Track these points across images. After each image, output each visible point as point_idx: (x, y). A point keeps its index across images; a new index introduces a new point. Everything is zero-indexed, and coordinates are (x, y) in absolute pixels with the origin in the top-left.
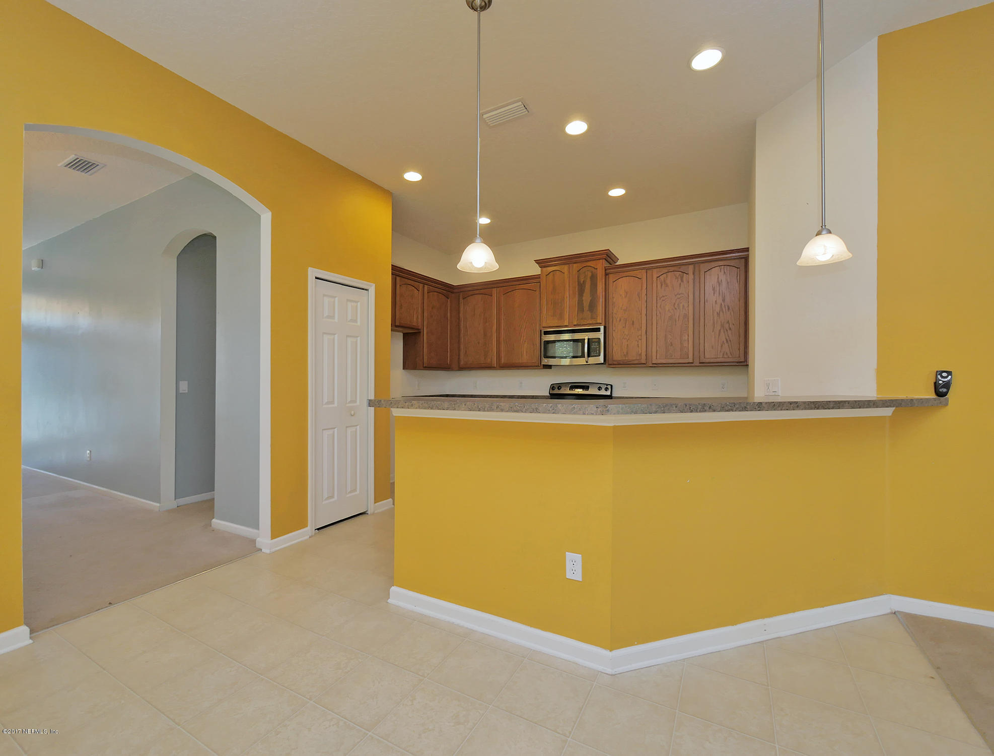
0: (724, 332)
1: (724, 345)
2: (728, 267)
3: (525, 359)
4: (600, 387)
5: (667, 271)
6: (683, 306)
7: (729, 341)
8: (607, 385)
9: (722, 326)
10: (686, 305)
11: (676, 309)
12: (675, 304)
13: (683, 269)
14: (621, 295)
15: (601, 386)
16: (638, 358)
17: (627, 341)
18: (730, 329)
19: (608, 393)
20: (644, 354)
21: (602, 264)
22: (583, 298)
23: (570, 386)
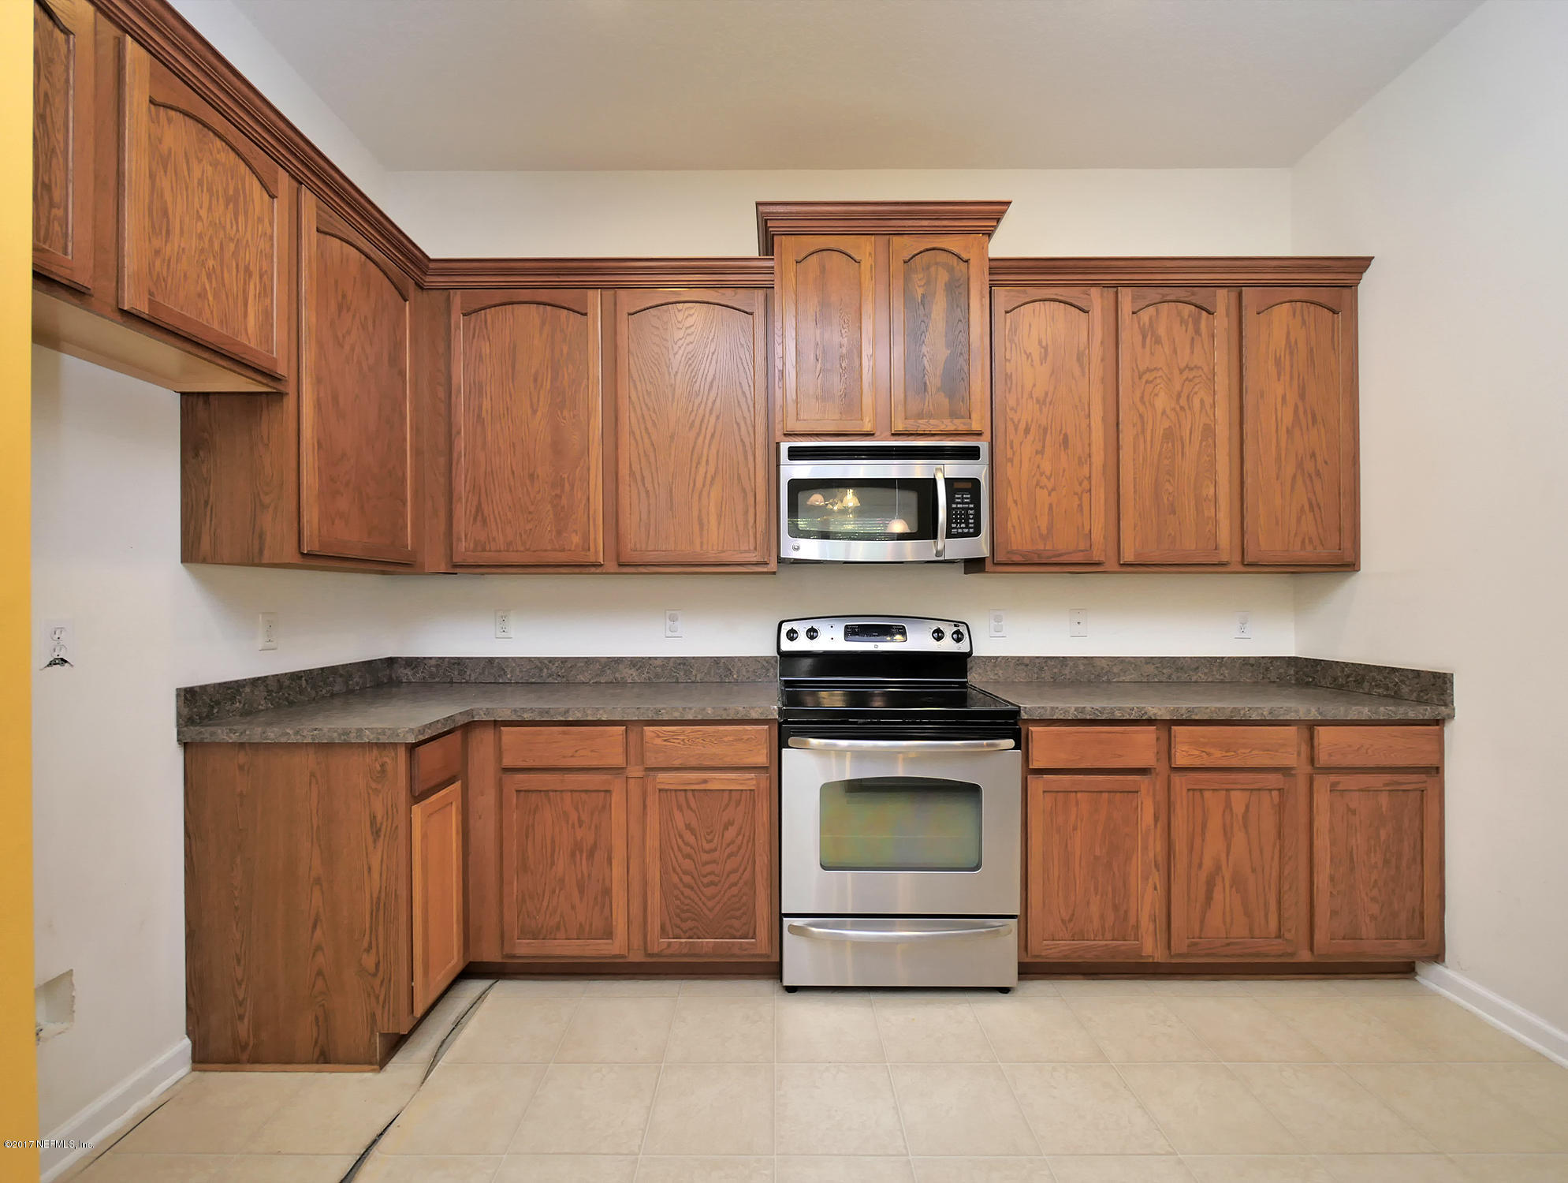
0: (1304, 481)
1: (1304, 517)
2: (1312, 307)
3: (714, 542)
4: (938, 631)
5: (1158, 298)
6: (1202, 401)
7: (1316, 509)
8: (957, 623)
9: (1300, 465)
10: (1208, 401)
11: (1182, 408)
12: (1179, 396)
13: (1200, 296)
14: (1029, 355)
15: (942, 626)
16: (1082, 546)
17: (1049, 495)
18: (1318, 474)
19: (963, 647)
20: (1098, 535)
21: (984, 249)
22: (924, 349)
23: (846, 627)
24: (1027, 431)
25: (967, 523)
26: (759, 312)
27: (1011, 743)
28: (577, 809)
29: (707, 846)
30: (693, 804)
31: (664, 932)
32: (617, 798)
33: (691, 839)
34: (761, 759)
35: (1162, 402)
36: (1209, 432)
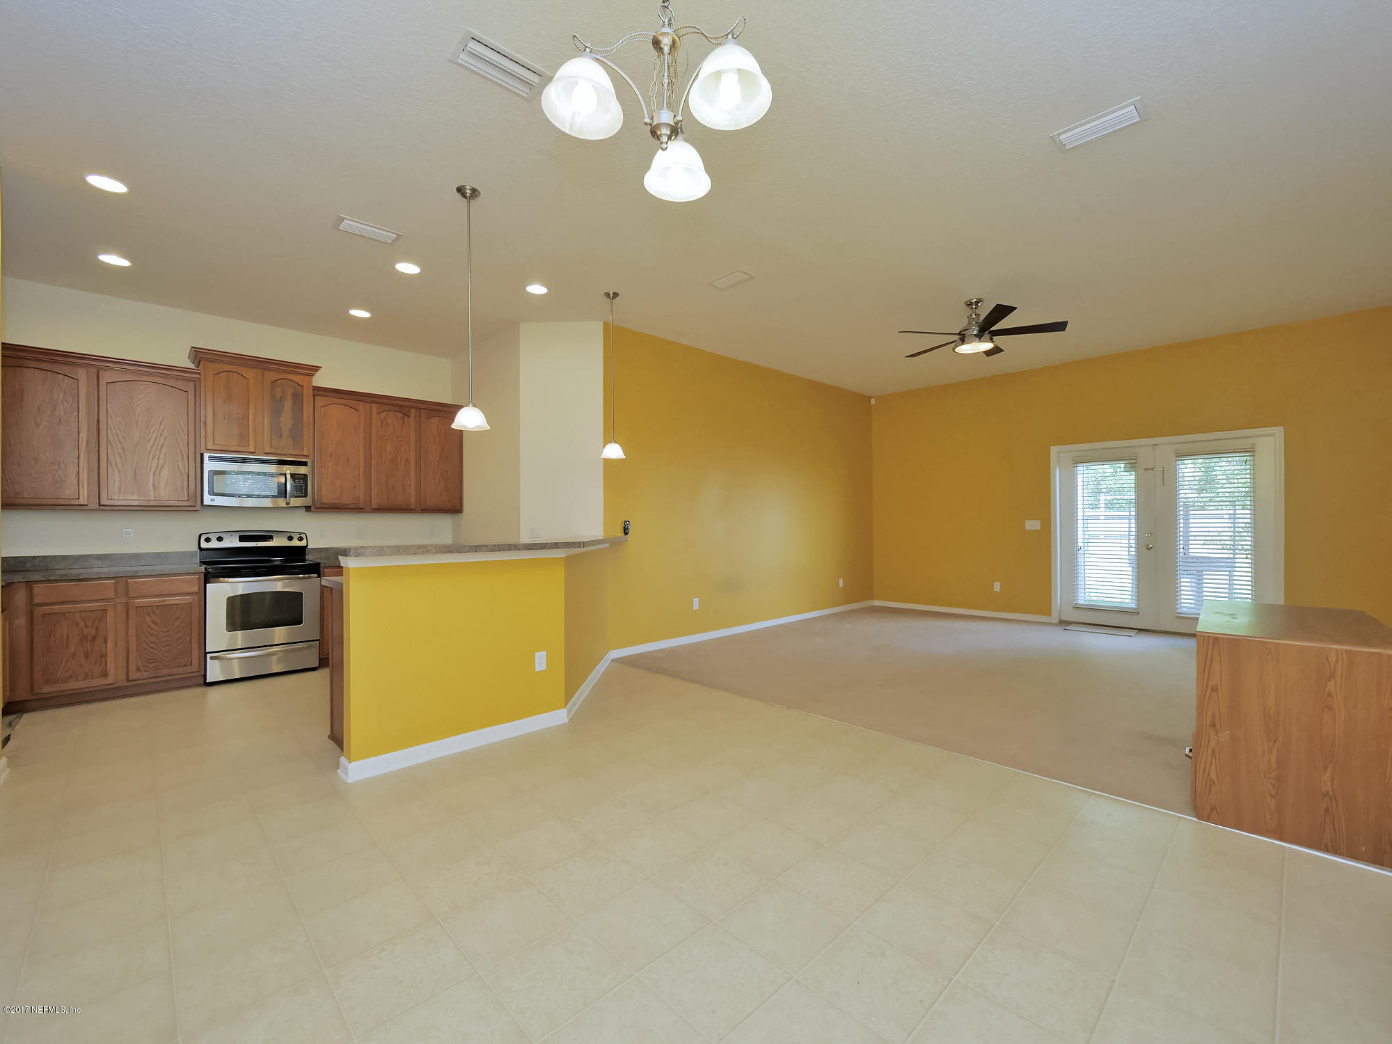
0: (443, 481)
1: (443, 492)
2: (446, 419)
3: (163, 496)
4: (289, 537)
5: (389, 409)
6: (405, 449)
7: (447, 491)
8: (300, 534)
9: (442, 475)
10: (407, 449)
11: (397, 451)
12: (396, 447)
13: (405, 411)
14: (331, 425)
16: (353, 501)
17: (341, 481)
18: (447, 478)
19: (303, 543)
20: (362, 498)
21: (311, 381)
22: (281, 419)
23: (240, 536)
24: (331, 455)
25: (301, 492)
26: (191, 393)
27: (316, 575)
28: (84, 620)
29: (165, 629)
30: (156, 612)
31: (138, 670)
32: (110, 614)
33: (156, 628)
34: (195, 589)
35: (389, 448)
36: (407, 460)
